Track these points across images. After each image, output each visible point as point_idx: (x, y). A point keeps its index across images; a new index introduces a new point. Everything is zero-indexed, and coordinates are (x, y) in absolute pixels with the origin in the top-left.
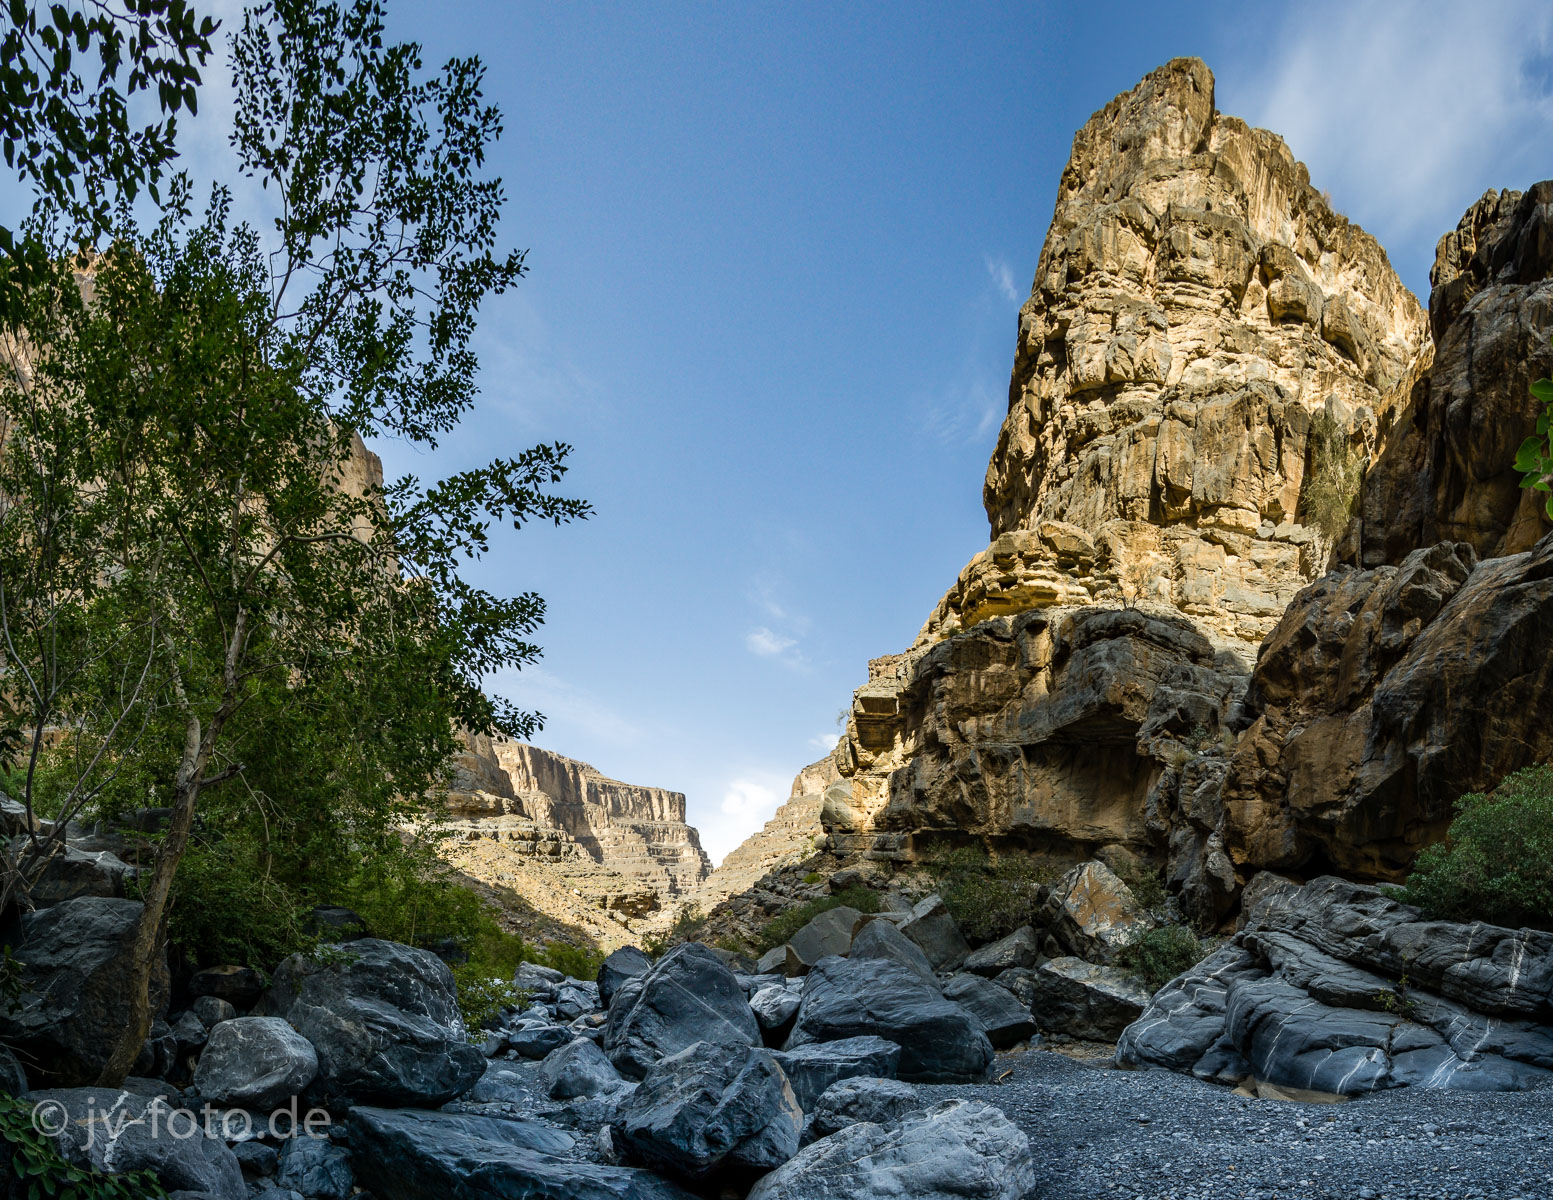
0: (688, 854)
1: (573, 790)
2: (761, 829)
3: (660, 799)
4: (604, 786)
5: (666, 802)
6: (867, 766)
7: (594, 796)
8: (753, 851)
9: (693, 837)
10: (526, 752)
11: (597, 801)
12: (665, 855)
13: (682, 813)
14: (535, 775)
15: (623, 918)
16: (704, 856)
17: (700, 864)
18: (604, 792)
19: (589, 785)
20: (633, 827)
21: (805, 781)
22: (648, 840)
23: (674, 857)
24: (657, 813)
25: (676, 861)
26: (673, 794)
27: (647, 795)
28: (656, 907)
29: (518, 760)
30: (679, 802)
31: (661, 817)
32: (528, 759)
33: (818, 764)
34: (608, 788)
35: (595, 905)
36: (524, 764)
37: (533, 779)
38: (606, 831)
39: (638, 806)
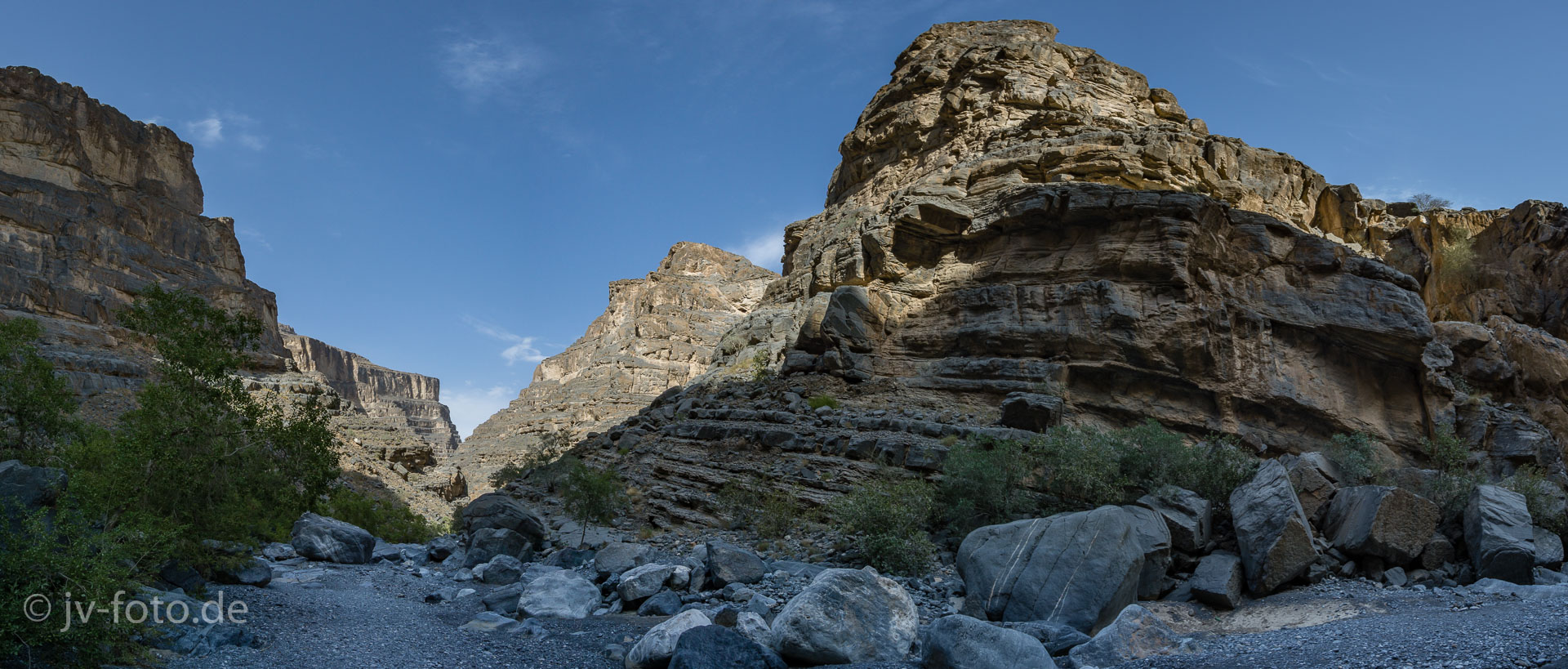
0: (440, 426)
1: (347, 372)
2: (506, 406)
3: (419, 382)
4: (372, 371)
5: (423, 385)
6: (895, 279)
7: (364, 377)
8: (500, 424)
9: (445, 412)
10: (307, 342)
11: (366, 381)
12: (421, 426)
13: (437, 393)
14: (313, 359)
15: (404, 471)
16: (453, 428)
17: (450, 435)
18: (372, 375)
19: (360, 369)
20: (395, 402)
21: (545, 370)
22: (407, 414)
23: (428, 428)
24: (416, 393)
25: (430, 432)
26: (429, 379)
27: (408, 379)
28: (432, 463)
29: (299, 347)
30: (434, 385)
31: (419, 396)
32: (308, 347)
33: (555, 357)
34: (376, 372)
35: (375, 456)
36: (305, 351)
37: (312, 362)
38: (372, 405)
39: (400, 387)
